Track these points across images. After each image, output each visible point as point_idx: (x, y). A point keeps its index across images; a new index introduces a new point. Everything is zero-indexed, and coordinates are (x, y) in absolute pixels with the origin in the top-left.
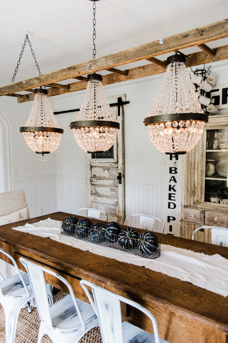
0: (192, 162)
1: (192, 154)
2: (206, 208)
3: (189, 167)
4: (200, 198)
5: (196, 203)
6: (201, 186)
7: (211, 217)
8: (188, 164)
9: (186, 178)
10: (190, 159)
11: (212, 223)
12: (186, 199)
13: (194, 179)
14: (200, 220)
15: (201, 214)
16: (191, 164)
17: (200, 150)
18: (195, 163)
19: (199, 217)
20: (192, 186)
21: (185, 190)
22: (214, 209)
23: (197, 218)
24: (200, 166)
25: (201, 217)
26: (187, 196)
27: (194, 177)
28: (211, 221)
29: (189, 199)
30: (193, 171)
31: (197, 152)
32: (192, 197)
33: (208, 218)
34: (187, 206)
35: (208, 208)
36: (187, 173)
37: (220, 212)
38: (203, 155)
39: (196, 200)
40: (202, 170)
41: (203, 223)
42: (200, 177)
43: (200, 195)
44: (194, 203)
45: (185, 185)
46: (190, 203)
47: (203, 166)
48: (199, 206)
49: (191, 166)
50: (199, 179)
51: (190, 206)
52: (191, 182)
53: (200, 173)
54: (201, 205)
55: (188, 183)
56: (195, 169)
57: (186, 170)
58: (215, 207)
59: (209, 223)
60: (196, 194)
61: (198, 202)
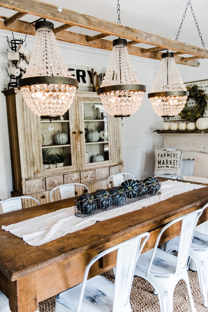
0: (29, 133)
1: (27, 125)
2: (46, 175)
3: (26, 138)
4: (39, 167)
5: (36, 173)
6: (40, 155)
7: (51, 182)
8: (25, 135)
9: (24, 151)
10: (27, 130)
11: (52, 187)
12: (26, 172)
13: (32, 150)
14: (42, 188)
15: (43, 182)
16: (28, 135)
17: (35, 121)
18: (31, 134)
19: (41, 186)
20: (31, 157)
21: (25, 163)
22: (52, 174)
23: (40, 187)
24: (36, 137)
25: (43, 185)
26: (27, 169)
27: (32, 148)
28: (51, 185)
29: (30, 170)
30: (31, 142)
31: (32, 123)
32: (32, 168)
33: (49, 184)
34: (28, 178)
35: (47, 175)
36: (24, 145)
37: (58, 175)
38: (38, 125)
39: (36, 170)
40: (38, 140)
41: (45, 190)
42: (37, 147)
43: (39, 164)
44: (34, 174)
45: (24, 157)
46: (31, 175)
47: (39, 136)
48: (39, 175)
49: (28, 137)
50: (37, 149)
51: (31, 178)
52: (29, 153)
53: (37, 143)
54: (41, 174)
55: (26, 154)
56: (32, 140)
57: (23, 142)
58: (53, 172)
59: (50, 188)
60: (35, 164)
61: (38, 171)
